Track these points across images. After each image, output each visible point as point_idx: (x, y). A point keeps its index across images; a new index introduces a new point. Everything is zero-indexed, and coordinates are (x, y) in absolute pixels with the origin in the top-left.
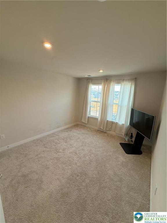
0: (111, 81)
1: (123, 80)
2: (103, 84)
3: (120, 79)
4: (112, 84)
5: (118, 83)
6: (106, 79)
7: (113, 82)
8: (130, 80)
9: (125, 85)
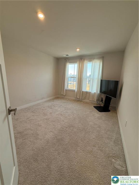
0: (84, 60)
1: (94, 59)
2: (78, 62)
3: (91, 57)
4: (86, 62)
5: (90, 61)
6: (81, 58)
7: (86, 60)
8: (99, 58)
9: (95, 62)
